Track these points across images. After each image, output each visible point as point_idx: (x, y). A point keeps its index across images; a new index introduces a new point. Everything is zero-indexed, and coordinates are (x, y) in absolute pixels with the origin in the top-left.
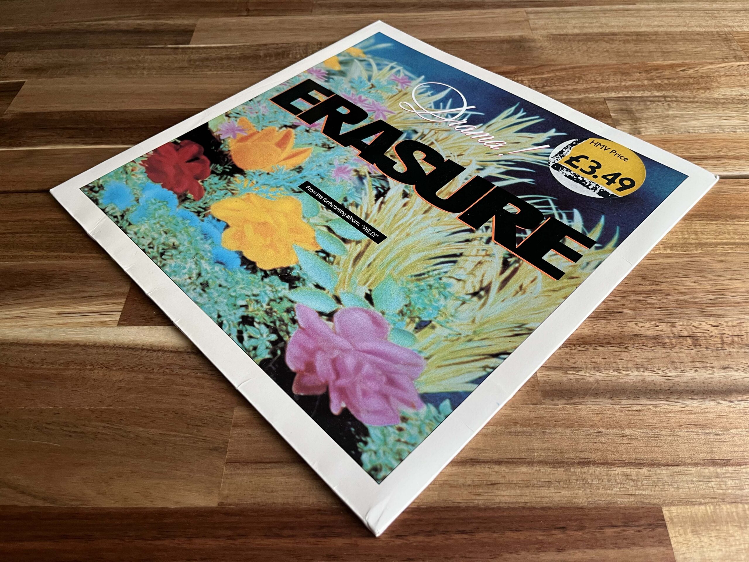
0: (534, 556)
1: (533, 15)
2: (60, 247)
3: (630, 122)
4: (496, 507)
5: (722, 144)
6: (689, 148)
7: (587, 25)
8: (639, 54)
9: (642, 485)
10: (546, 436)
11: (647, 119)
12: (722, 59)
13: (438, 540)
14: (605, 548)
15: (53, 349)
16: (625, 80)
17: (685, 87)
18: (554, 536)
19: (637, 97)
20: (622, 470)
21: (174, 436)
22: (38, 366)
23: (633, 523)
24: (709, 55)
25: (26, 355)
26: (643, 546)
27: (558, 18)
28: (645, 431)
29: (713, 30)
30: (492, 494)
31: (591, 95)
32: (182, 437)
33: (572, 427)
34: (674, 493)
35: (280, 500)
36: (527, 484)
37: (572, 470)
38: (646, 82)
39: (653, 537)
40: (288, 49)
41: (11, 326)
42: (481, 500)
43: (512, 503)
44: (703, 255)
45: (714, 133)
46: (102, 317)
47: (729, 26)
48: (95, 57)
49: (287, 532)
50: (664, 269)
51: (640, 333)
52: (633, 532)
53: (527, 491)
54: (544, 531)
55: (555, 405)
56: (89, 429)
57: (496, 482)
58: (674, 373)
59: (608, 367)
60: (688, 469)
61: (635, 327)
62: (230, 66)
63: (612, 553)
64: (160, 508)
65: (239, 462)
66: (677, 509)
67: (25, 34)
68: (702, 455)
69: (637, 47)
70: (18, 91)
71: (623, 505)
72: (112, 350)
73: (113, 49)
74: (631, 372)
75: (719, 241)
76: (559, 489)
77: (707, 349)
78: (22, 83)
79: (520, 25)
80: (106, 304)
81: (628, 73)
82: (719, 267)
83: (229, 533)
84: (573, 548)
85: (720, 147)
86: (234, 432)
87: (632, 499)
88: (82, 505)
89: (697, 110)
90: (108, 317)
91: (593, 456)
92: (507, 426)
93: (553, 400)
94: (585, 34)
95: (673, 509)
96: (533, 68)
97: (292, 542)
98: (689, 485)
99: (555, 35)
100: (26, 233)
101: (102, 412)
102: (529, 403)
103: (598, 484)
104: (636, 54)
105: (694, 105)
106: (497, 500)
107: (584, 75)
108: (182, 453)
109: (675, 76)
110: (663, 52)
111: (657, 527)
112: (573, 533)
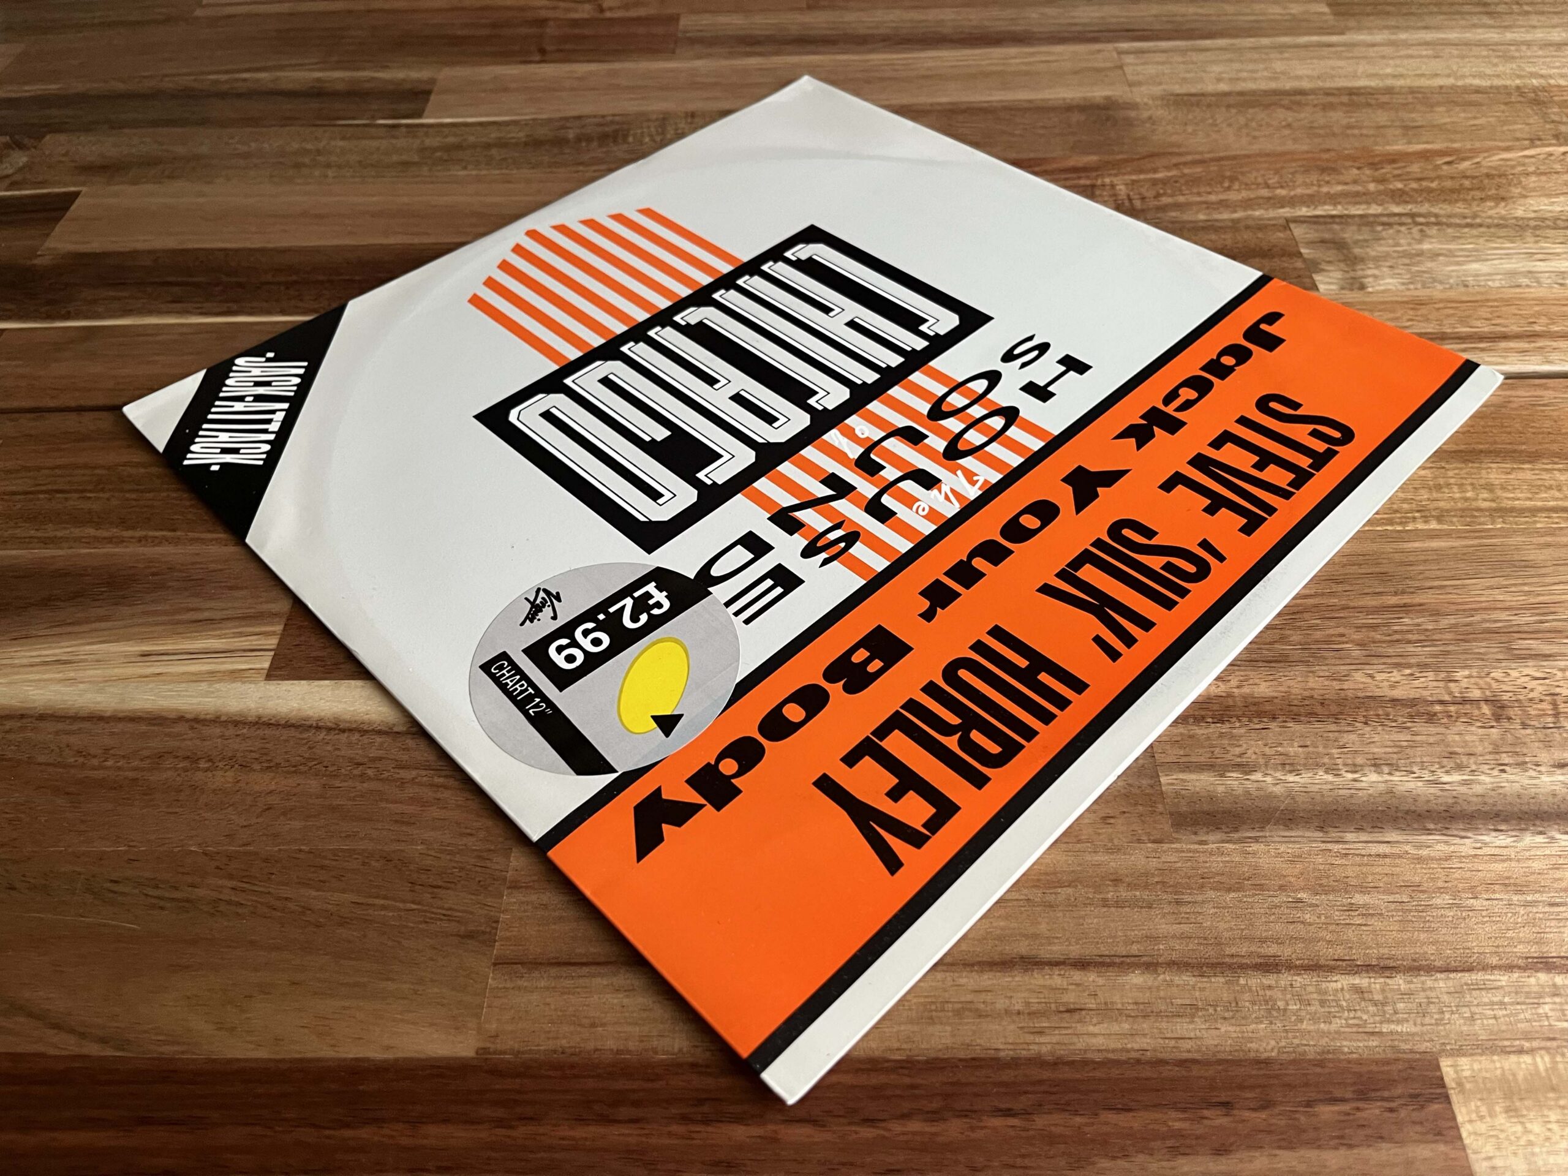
0: (1164, 1164)
1: (1132, 56)
2: (149, 519)
3: (1342, 265)
4: (1078, 1057)
5: (1537, 308)
6: (1469, 317)
7: (1245, 75)
8: (1356, 132)
9: (1396, 1013)
10: (1183, 909)
11: (1376, 259)
12: (1531, 140)
13: (953, 1129)
14: (1319, 1147)
15: (130, 727)
16: (1328, 182)
17: (1455, 196)
18: (1206, 1122)
19: (1354, 216)
20: (1352, 982)
21: (384, 908)
22: (95, 762)
23: (1378, 1094)
24: (1503, 132)
25: (72, 739)
26: (1401, 1143)
27: (1184, 63)
28: (1398, 897)
29: (1508, 83)
30: (1069, 1031)
31: (1257, 213)
32: (400, 910)
33: (1238, 890)
34: (1465, 1028)
35: (611, 1044)
36: (1145, 1011)
37: (1242, 981)
38: (1372, 187)
39: (1421, 1123)
40: (625, 127)
41: (39, 680)
42: (1045, 1045)
43: (1114, 1051)
44: (1506, 533)
45: (1519, 286)
46: (232, 663)
47: (1542, 76)
48: (227, 144)
49: (625, 1112)
50: (1425, 561)
51: (1378, 692)
52: (1377, 1112)
53: (1145, 1026)
54: (1184, 1110)
55: (1201, 843)
56: (201, 892)
57: (1078, 1007)
58: (1456, 777)
59: (1313, 764)
60: (1492, 978)
61: (1369, 680)
62: (505, 159)
63: (1334, 1158)
64: (352, 1059)
65: (522, 964)
66: (1471, 1065)
67: (83, 98)
68: (1521, 949)
69: (1351, 117)
70: (67, 209)
71: (1354, 1056)
72: (253, 729)
73: (265, 127)
74: (1365, 775)
75: (1539, 504)
76: (1216, 1021)
77: (1525, 726)
78: (76, 195)
79: (1106, 76)
80: (241, 635)
81: (1334, 170)
82: (1542, 557)
83: (500, 1113)
84: (1249, 1148)
85: (1532, 316)
86: (511, 899)
87: (1373, 1042)
88: (183, 1053)
89: (1481, 240)
90: (245, 662)
91: (1285, 952)
92: (1097, 888)
93: (1196, 833)
94: (1241, 94)
95: (1464, 1062)
96: (1133, 160)
97: (635, 1132)
98: (1495, 1012)
99: (1178, 95)
100: (76, 491)
101: (230, 857)
102: (1144, 838)
103: (1300, 1009)
104: (1349, 132)
105: (1475, 232)
106: (1080, 1044)
107: (1243, 173)
108: (399, 943)
109: (1432, 174)
110: (1406, 128)
111: (1431, 1100)
112: (1247, 1114)
